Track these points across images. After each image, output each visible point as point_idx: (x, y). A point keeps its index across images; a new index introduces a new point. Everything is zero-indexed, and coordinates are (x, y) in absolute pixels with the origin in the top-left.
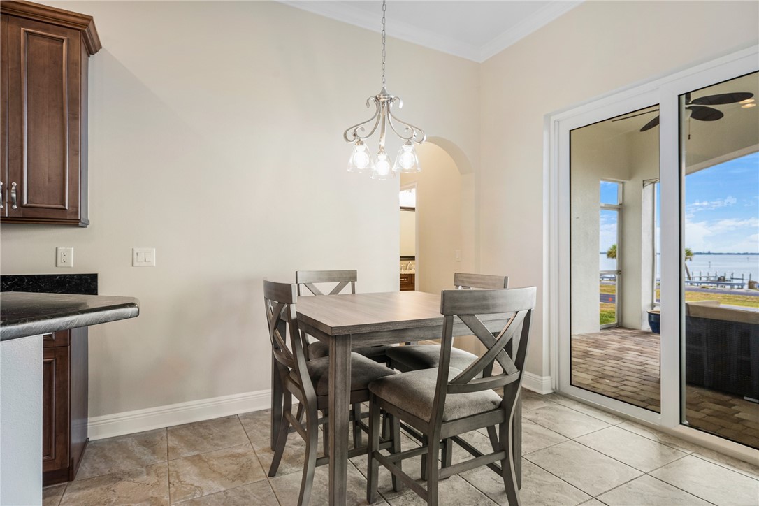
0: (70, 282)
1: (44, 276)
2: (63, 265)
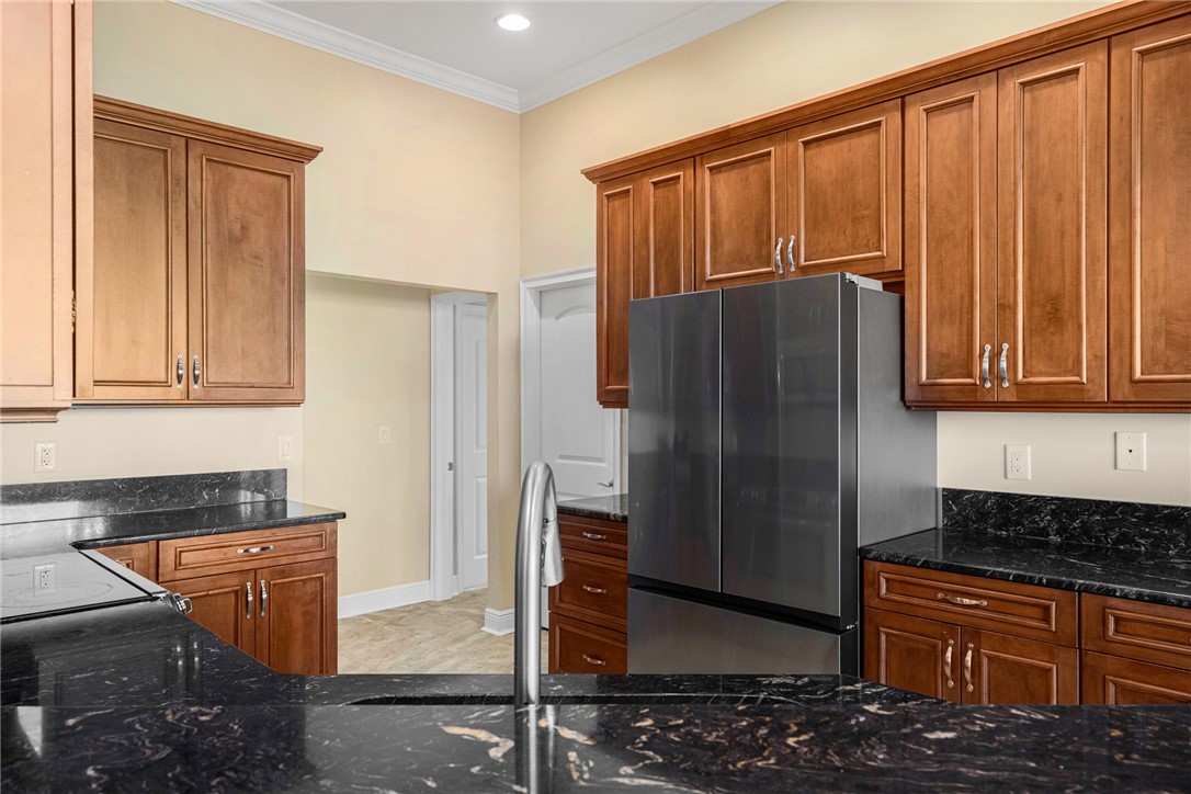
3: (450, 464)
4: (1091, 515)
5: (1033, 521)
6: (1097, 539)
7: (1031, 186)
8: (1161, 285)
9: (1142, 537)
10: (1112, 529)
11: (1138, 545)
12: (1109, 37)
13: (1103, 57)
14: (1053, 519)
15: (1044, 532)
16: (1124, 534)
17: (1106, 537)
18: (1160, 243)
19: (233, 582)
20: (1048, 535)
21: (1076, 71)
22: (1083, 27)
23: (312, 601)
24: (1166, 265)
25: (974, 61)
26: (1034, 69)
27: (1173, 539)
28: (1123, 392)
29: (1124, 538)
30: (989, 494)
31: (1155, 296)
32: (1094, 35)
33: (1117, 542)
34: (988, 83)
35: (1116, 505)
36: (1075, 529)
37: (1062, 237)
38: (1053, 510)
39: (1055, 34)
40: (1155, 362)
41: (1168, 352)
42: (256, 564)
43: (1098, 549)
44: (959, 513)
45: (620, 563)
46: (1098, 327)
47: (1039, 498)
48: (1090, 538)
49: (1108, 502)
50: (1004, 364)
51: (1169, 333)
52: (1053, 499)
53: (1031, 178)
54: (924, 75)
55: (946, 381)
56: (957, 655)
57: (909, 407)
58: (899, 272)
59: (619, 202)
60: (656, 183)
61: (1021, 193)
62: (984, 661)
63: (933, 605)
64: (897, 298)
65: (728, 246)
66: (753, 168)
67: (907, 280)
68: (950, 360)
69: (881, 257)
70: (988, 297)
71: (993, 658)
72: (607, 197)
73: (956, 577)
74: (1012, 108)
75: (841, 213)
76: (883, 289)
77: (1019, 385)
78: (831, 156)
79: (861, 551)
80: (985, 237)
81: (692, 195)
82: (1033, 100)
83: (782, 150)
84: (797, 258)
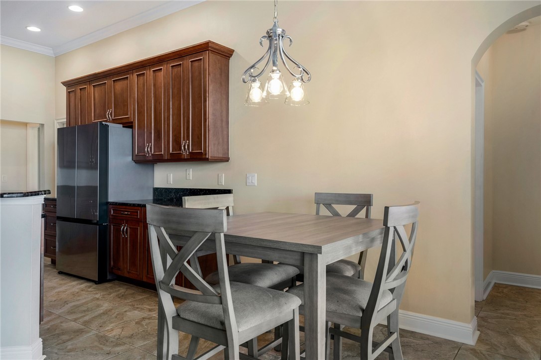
2: (220, 183)
4: (181, 193)
5: (171, 196)
7: (155, 99)
8: (175, 128)
12: (167, 61)
15: (173, 198)
18: (175, 117)
21: (161, 69)
22: (162, 57)
24: (176, 123)
25: (144, 62)
26: (154, 68)
28: (171, 157)
31: (174, 131)
32: (164, 60)
34: (147, 69)
35: (185, 189)
37: (160, 114)
40: (174, 149)
41: (176, 146)
44: (158, 195)
45: (54, 214)
46: (165, 139)
47: (172, 189)
52: (174, 189)
53: (155, 97)
54: (135, 65)
55: (140, 154)
56: (123, 228)
57: (136, 162)
58: (132, 122)
59: (72, 95)
60: (80, 89)
61: (153, 101)
62: (129, 229)
63: (120, 215)
64: (131, 130)
65: (97, 111)
66: (103, 87)
67: (133, 124)
68: (141, 148)
69: (128, 117)
70: (147, 130)
71: (130, 228)
72: (69, 92)
73: (124, 207)
74: (152, 77)
75: (121, 104)
76: (123, 127)
77: (152, 155)
78: (119, 86)
79: (108, 203)
80: (147, 113)
81: (89, 94)
82: (155, 75)
83: (109, 82)
84: (111, 116)
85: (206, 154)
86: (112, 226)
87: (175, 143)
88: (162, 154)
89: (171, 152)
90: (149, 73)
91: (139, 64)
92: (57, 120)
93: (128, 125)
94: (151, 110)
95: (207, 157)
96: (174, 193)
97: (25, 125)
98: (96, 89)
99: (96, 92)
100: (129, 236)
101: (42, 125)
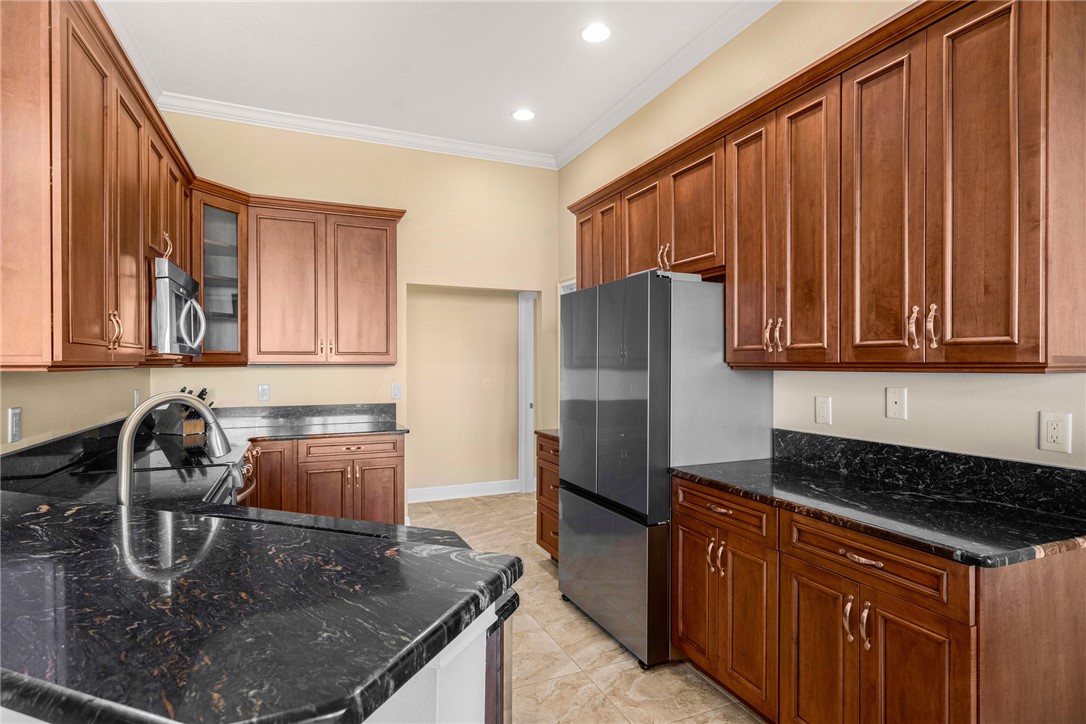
0: (1061, 485)
1: (1014, 464)
2: (1051, 446)
3: (531, 405)
4: (867, 454)
5: (830, 457)
6: (871, 473)
7: (795, 196)
8: (873, 269)
9: (900, 473)
10: (881, 465)
11: (898, 479)
12: (841, 74)
13: (837, 90)
14: (843, 455)
15: (836, 465)
16: (888, 470)
17: (876, 472)
18: (873, 235)
19: (340, 466)
20: (839, 468)
21: (820, 103)
22: (823, 68)
23: (388, 481)
24: (876, 253)
25: (760, 104)
26: (796, 107)
27: (921, 476)
28: (849, 356)
29: (888, 474)
30: (804, 435)
31: (869, 278)
32: (831, 73)
33: (884, 476)
34: (771, 120)
35: (884, 446)
36: (856, 464)
37: (814, 234)
38: (842, 449)
39: (806, 78)
40: (869, 331)
41: (878, 323)
42: (353, 457)
43: (872, 481)
44: (785, 449)
45: (555, 467)
46: (833, 304)
47: (834, 439)
48: (866, 472)
49: (878, 444)
50: (777, 334)
51: (878, 307)
52: (843, 439)
53: (796, 190)
54: (733, 120)
55: (748, 347)
56: (715, 550)
57: (732, 367)
58: (723, 267)
59: (587, 227)
60: (602, 213)
61: (789, 202)
62: (730, 555)
63: (704, 511)
64: (719, 286)
65: (637, 254)
66: (649, 197)
67: (727, 272)
68: (752, 332)
69: (713, 256)
70: (770, 282)
71: (734, 554)
72: (581, 224)
73: (716, 492)
74: (784, 137)
75: (694, 226)
76: (703, 280)
77: (788, 350)
78: (687, 184)
79: (670, 470)
80: (769, 237)
81: (620, 219)
82: (797, 129)
83: (665, 182)
84: (669, 259)
85: (1035, 350)
86: (681, 533)
87: (873, 316)
88: (822, 348)
89: (858, 341)
90: (777, 130)
91: (745, 113)
92: (560, 282)
93: (715, 275)
94: (782, 229)
95: (1042, 359)
96: (843, 451)
97: (514, 295)
98: (634, 204)
99: (634, 212)
100: (730, 576)
101: (539, 293)
